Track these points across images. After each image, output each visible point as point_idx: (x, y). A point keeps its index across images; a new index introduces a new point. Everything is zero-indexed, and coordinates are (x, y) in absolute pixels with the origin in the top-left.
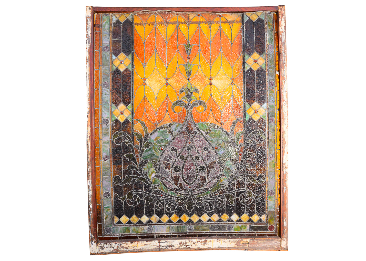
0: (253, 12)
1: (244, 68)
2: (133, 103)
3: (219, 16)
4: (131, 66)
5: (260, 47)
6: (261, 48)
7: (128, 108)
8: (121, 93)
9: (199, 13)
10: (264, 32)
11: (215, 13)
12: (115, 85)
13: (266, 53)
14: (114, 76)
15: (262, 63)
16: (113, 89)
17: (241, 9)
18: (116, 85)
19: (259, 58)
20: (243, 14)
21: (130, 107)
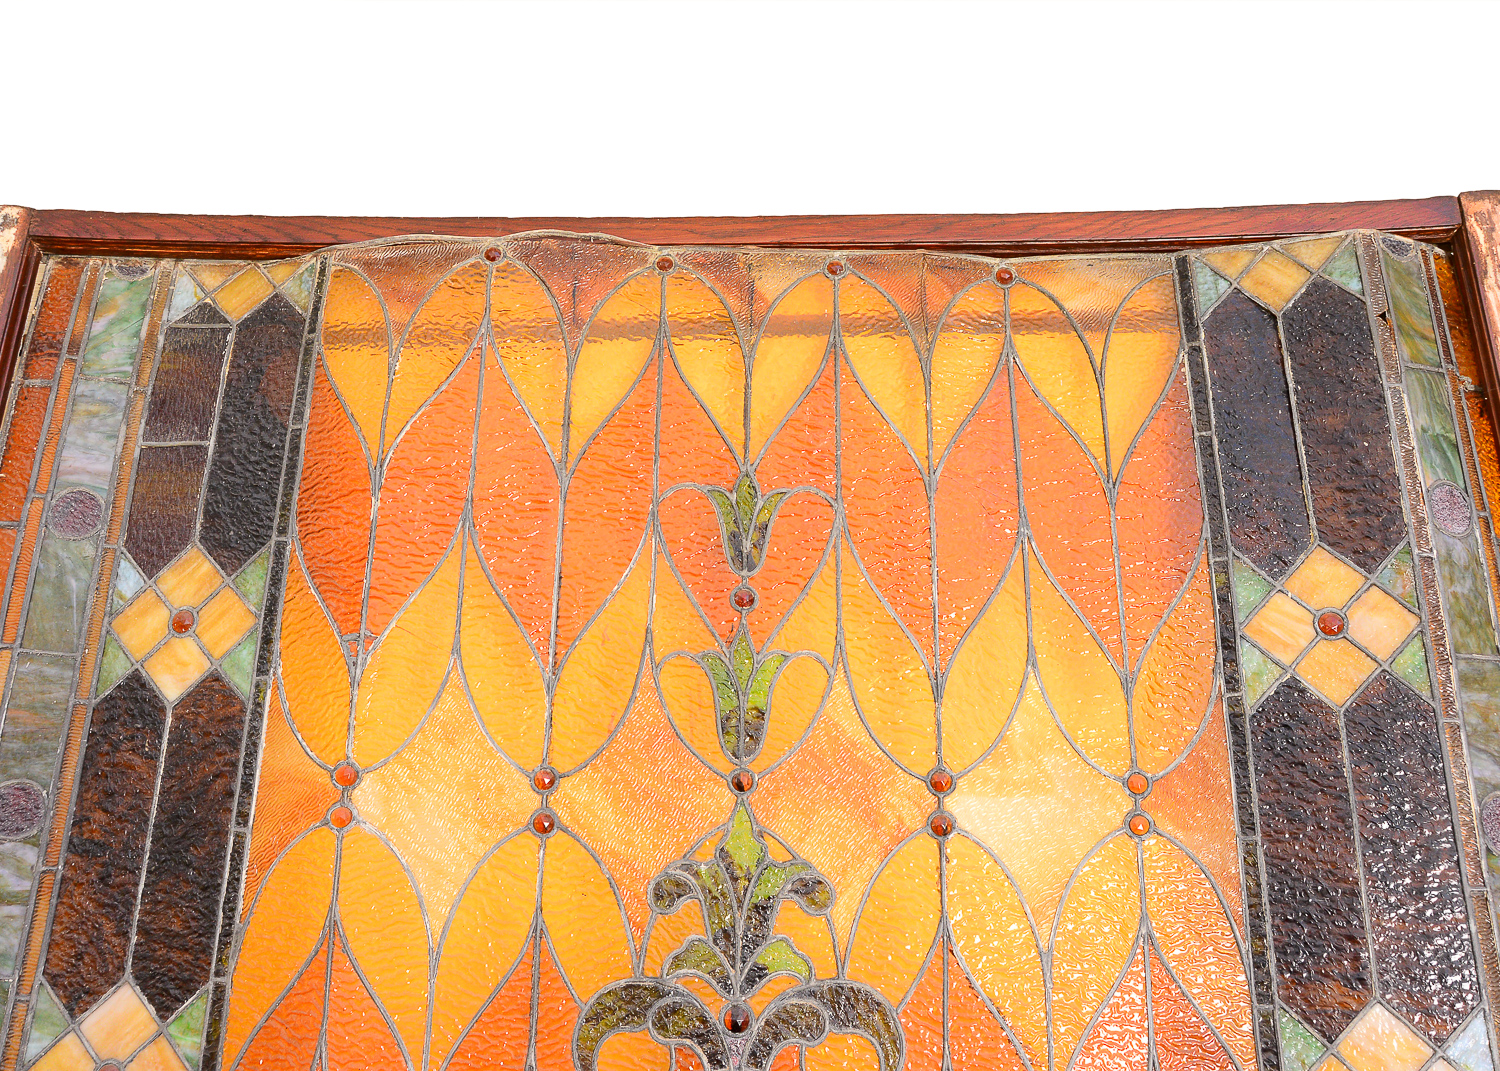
0: (1260, 245)
1: (1232, 682)
2: (219, 989)
3: (992, 278)
4: (248, 656)
5: (1354, 507)
6: (1367, 511)
7: (173, 1030)
8: (136, 885)
9: (837, 254)
10: (1375, 381)
11: (963, 256)
12: (99, 816)
13: (1416, 551)
14: (104, 736)
15: (1396, 640)
16: (76, 853)
17: (1165, 222)
18: (105, 811)
19: (1356, 597)
20: (1183, 264)
21: (188, 1030)
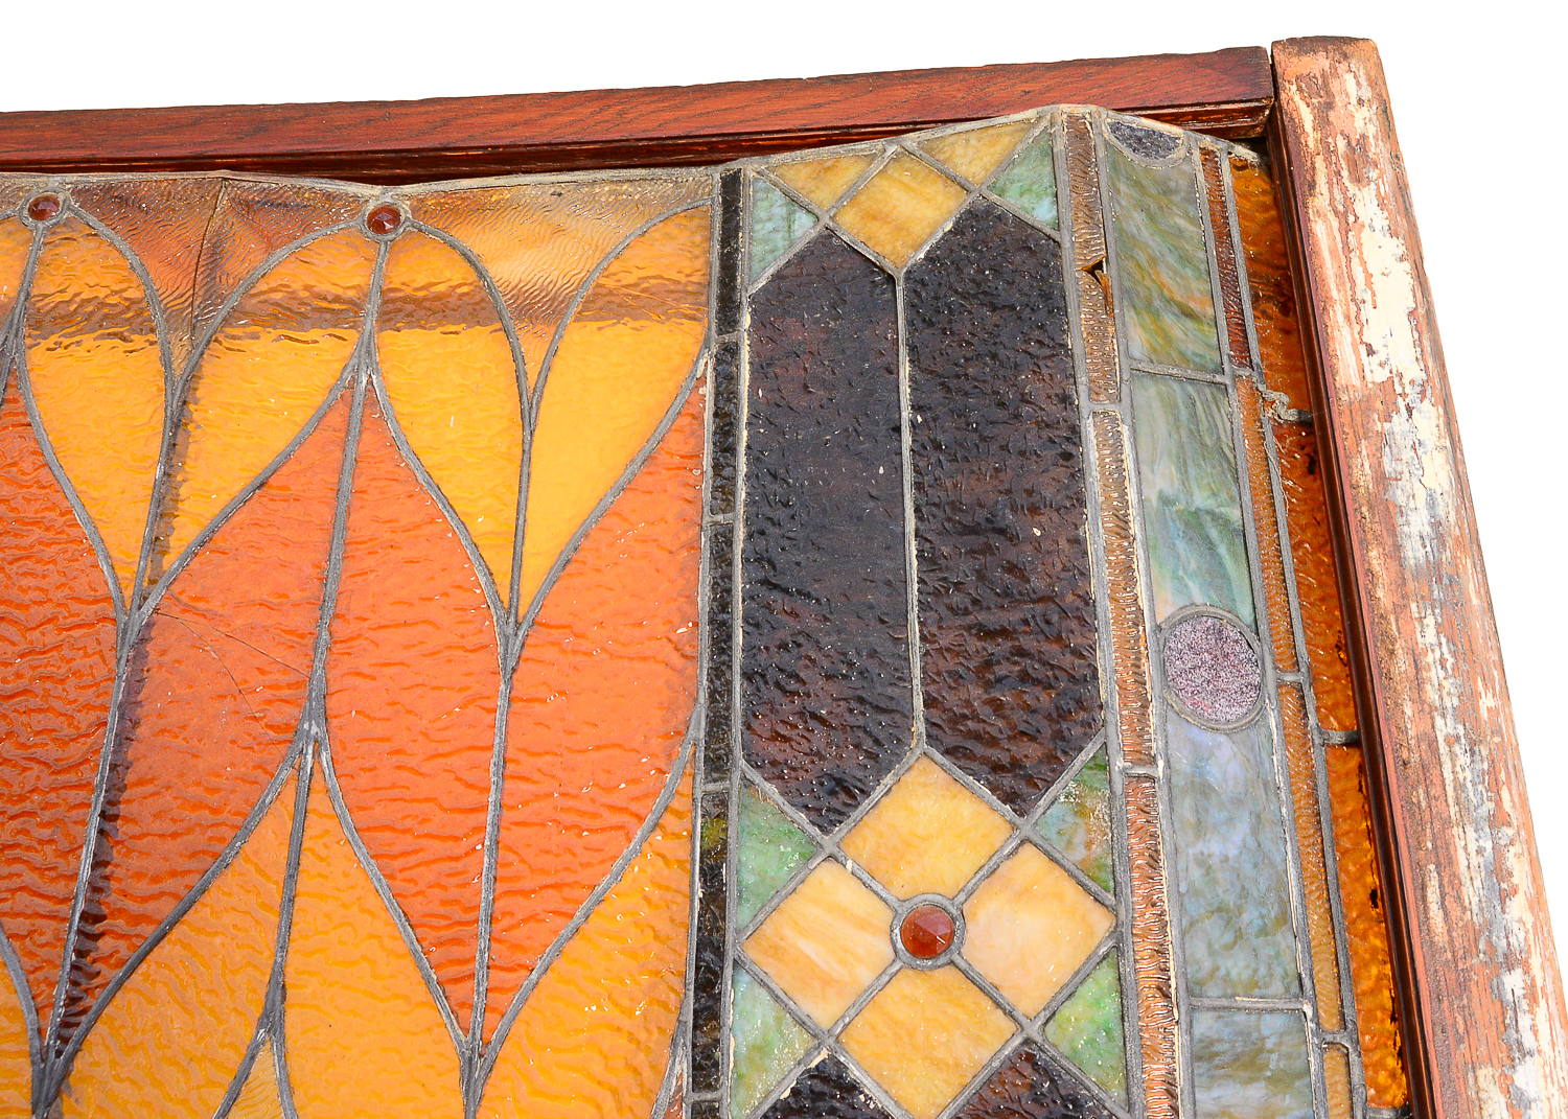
1: (705, 1068)
3: (359, 223)
5: (1002, 670)
6: (1024, 677)
9: (55, 180)
10: (1066, 400)
11: (307, 182)
13: (1119, 763)
15: (1055, 968)
17: (700, 107)
19: (988, 870)
20: (731, 185)
